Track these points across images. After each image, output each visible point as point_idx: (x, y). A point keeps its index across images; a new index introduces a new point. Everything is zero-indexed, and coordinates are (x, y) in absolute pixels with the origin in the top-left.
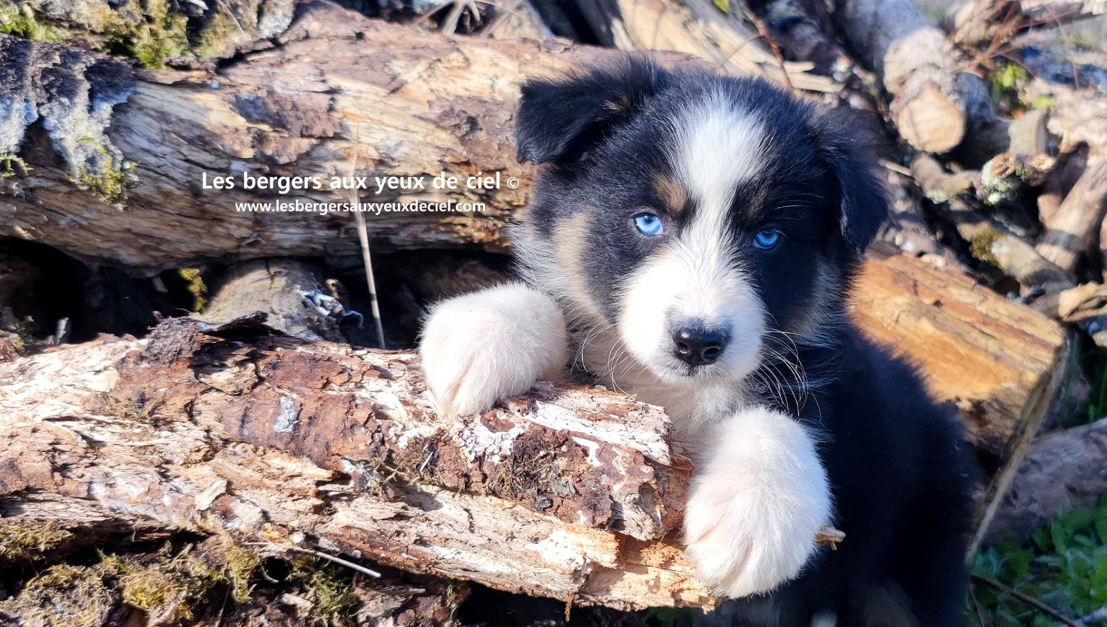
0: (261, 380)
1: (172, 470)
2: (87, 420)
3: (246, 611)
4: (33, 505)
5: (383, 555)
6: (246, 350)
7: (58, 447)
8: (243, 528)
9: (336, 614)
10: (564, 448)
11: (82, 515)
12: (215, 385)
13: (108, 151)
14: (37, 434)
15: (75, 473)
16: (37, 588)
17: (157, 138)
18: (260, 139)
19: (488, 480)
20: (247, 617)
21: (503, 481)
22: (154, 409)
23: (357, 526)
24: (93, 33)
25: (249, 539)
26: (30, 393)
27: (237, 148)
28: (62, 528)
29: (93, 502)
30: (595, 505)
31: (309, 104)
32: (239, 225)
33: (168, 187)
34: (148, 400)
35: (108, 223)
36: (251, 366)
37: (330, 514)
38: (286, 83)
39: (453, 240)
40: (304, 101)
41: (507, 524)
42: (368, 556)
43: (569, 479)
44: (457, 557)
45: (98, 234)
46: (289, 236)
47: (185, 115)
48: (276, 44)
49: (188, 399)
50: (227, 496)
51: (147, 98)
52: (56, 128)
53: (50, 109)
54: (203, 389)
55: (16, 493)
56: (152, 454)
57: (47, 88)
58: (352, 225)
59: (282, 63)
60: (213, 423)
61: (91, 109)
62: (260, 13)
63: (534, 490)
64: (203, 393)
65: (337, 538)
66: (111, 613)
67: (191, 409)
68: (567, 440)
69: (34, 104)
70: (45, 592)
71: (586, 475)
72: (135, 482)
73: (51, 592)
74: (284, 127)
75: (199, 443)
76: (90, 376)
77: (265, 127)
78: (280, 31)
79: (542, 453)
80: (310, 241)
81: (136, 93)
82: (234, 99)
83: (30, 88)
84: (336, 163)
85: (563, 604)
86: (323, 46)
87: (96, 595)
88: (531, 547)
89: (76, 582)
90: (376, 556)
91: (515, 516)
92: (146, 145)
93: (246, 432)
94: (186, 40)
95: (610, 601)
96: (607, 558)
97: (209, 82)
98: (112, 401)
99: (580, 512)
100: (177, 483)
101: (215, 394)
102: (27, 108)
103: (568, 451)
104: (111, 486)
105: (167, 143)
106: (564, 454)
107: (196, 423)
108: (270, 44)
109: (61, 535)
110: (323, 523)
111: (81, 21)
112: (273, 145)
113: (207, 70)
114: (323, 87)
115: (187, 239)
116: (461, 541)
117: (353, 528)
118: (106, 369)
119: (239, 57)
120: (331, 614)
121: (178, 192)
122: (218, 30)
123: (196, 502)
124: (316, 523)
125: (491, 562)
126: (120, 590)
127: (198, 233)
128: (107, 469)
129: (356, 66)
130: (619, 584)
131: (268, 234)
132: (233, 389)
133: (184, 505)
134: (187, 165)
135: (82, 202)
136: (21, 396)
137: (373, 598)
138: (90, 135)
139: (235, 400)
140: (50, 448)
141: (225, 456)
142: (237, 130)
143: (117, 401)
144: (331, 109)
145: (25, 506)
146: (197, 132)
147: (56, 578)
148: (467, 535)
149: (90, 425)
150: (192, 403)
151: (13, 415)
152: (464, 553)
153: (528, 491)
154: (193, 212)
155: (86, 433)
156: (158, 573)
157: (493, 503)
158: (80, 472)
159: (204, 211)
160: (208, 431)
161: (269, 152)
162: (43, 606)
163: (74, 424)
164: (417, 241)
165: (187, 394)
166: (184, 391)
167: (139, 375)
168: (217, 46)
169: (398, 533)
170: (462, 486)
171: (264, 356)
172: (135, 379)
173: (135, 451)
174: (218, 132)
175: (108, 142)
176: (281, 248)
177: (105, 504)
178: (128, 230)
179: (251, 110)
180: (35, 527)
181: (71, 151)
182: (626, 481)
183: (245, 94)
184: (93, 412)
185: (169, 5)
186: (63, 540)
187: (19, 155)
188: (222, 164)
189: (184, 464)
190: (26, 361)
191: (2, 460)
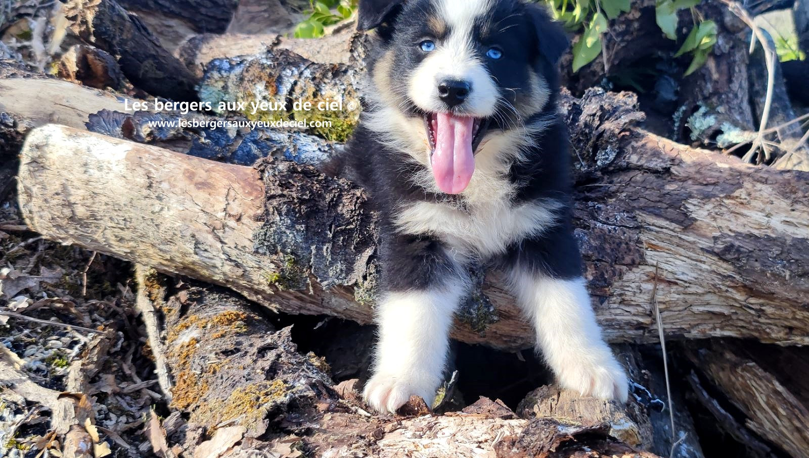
190: (433, 420)
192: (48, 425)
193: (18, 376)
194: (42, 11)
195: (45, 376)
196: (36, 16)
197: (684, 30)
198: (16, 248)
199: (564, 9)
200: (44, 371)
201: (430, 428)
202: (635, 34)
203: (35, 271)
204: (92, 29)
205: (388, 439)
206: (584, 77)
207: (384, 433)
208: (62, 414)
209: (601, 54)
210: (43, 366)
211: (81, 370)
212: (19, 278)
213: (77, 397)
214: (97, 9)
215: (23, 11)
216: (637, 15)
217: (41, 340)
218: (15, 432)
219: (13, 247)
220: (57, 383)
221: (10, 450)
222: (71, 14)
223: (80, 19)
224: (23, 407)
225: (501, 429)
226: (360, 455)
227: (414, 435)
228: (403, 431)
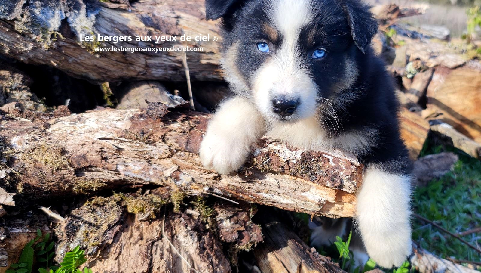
0: (193, 128)
1: (153, 161)
2: (117, 140)
3: (174, 216)
4: (89, 173)
5: (241, 196)
6: (184, 116)
7: (103, 150)
8: (183, 184)
9: (209, 218)
10: (321, 158)
11: (110, 177)
12: (173, 129)
13: (94, 33)
14: (94, 145)
15: (110, 160)
16: (89, 205)
17: (110, 30)
18: (150, 33)
19: (291, 169)
20: (175, 218)
21: (298, 170)
22: (149, 136)
23: (232, 185)
25: (185, 189)
26: (87, 128)
28: (102, 182)
29: (116, 172)
30: (334, 179)
31: (169, 21)
32: (140, 67)
34: (146, 133)
35: (88, 62)
36: (187, 122)
37: (219, 180)
38: (159, 13)
39: (218, 78)
40: (166, 19)
41: (293, 185)
42: (234, 196)
43: (323, 169)
44: (272, 197)
45: (83, 66)
46: (157, 72)
47: (120, 21)
49: (163, 134)
50: (178, 172)
51: (106, 14)
52: (73, 22)
53: (70, 14)
54: (169, 130)
55: (84, 168)
56: (145, 154)
57: (69, 6)
58: (182, 70)
59: (155, 4)
60: (173, 143)
61: (87, 16)
63: (310, 173)
64: (168, 132)
65: (223, 189)
66: (121, 215)
67: (164, 137)
68: (321, 155)
69: (63, 12)
70: (93, 207)
71: (330, 169)
72: (138, 165)
73: (95, 207)
74: (159, 29)
75: (166, 151)
76: (115, 122)
77: (152, 29)
79: (313, 160)
80: (165, 75)
81: (101, 11)
82: (140, 17)
83: (62, 5)
84: (178, 45)
85: (310, 216)
87: (114, 209)
88: (303, 194)
89: (105, 203)
90: (238, 196)
91: (296, 182)
92: (106, 32)
93: (189, 147)
95: (329, 215)
96: (332, 199)
97: (128, 9)
98: (129, 133)
99: (328, 182)
100: (154, 166)
101: (174, 132)
102: (61, 13)
103: (322, 159)
104: (126, 166)
105: (113, 32)
106: (321, 160)
107: (165, 143)
109: (101, 184)
110: (216, 183)
113: (126, 4)
114: (174, 15)
115: (118, 71)
116: (274, 191)
117: (231, 185)
118: (119, 120)
120: (207, 218)
123: (164, 174)
124: (214, 183)
125: (285, 200)
126: (125, 207)
127: (122, 69)
128: (124, 160)
129: (187, 8)
130: (333, 208)
131: (150, 71)
132: (181, 130)
133: (159, 174)
135: (79, 53)
136: (83, 129)
137: (222, 212)
138: (87, 26)
139: (183, 135)
140: (101, 150)
141: (177, 156)
142: (141, 29)
143: (132, 133)
144: (177, 24)
145: (86, 173)
146: (126, 29)
147: (97, 202)
148: (277, 189)
149: (118, 142)
150: (164, 135)
151: (82, 137)
152: (274, 196)
153: (307, 173)
154: (122, 60)
155: (116, 145)
156: (142, 200)
157: (288, 178)
158: (112, 160)
159: (127, 60)
162: (92, 212)
163: (110, 141)
164: (206, 78)
165: (162, 132)
166: (160, 130)
167: (140, 123)
169: (249, 188)
170: (281, 171)
171: (191, 119)
172: (139, 125)
173: (138, 153)
174: (133, 29)
175: (95, 30)
176: (154, 77)
177: (122, 173)
178: (96, 66)
179: (147, 22)
180: (91, 181)
181: (79, 32)
182: (345, 171)
183: (144, 15)
184: (121, 137)
186: (102, 187)
187: (59, 32)
188: (135, 42)
189: (159, 158)
190: (80, 115)
191: (79, 154)
205: (54, 127)
207: (50, 125)
225: (127, 113)
226: (38, 138)
227: (71, 124)
228: (63, 122)
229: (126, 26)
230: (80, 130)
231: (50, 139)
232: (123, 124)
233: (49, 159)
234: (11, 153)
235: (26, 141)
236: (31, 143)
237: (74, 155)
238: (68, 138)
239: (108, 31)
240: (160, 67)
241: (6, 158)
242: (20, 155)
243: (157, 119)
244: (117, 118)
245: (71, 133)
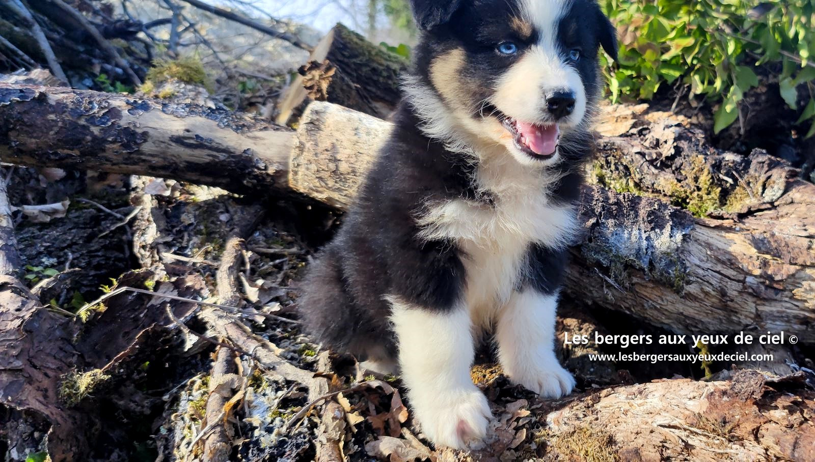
0: (806, 420)
2: (685, 430)
7: (665, 444)
12: (773, 419)
14: (653, 434)
17: (705, 259)
18: (765, 264)
22: (732, 429)
24: (665, 195)
26: (648, 407)
27: (750, 268)
31: (795, 243)
32: (747, 317)
33: (708, 289)
34: (728, 423)
35: (670, 307)
38: (781, 230)
40: (792, 240)
46: (775, 326)
47: (721, 245)
48: (773, 206)
49: (755, 426)
51: (700, 235)
54: (765, 420)
57: (651, 222)
59: (778, 218)
60: (772, 444)
61: (671, 236)
62: (764, 188)
64: (765, 423)
67: (757, 433)
69: (643, 231)
74: (779, 257)
75: (759, 457)
76: (686, 401)
77: (768, 257)
78: (775, 198)
80: (788, 331)
81: (694, 230)
82: (751, 238)
83: (642, 222)
84: (809, 282)
86: (803, 208)
92: (698, 263)
93: (796, 455)
94: (718, 201)
97: (734, 227)
98: (704, 419)
101: (774, 425)
102: (639, 233)
107: (759, 442)
108: (769, 206)
111: (658, 188)
112: (772, 267)
113: (733, 219)
114: (804, 234)
115: (713, 322)
118: (694, 398)
119: (750, 213)
121: (713, 293)
122: (737, 196)
127: (720, 319)
131: (764, 323)
132: (786, 423)
134: (720, 276)
135: (659, 294)
136: (642, 408)
138: (669, 251)
139: (788, 431)
140: (661, 444)
142: (751, 257)
143: (707, 420)
144: (809, 248)
146: (727, 256)
149: (687, 433)
150: (758, 429)
151: (639, 420)
154: (720, 305)
155: (684, 438)
159: (726, 306)
160: (767, 450)
161: (769, 272)
163: (677, 431)
165: (755, 422)
166: (752, 420)
167: (722, 405)
168: (737, 206)
172: (719, 407)
173: (715, 455)
174: (739, 257)
178: (681, 314)
179: (761, 245)
183: (757, 235)
184: (692, 425)
185: (711, 181)
188: (741, 277)
190: (642, 386)
191: (630, 447)
192: (305, 400)
193: (278, 360)
194: (270, 100)
195: (299, 362)
196: (264, 104)
197: (802, 103)
198: (266, 267)
199: (706, 83)
200: (297, 359)
201: (640, 393)
202: (763, 105)
203: (283, 283)
204: (326, 96)
205: (604, 402)
206: (723, 138)
207: (600, 398)
208: (318, 389)
209: (737, 120)
210: (296, 355)
211: (329, 357)
212: (270, 289)
213: (329, 377)
214: (331, 79)
215: (254, 100)
216: (764, 90)
217: (292, 337)
218: (278, 404)
219: (263, 266)
220: (309, 366)
221: (274, 419)
222: (309, 84)
223: (316, 88)
224: (283, 386)
225: (707, 388)
226: (581, 416)
227: (627, 398)
228: (617, 395)
229: (729, 253)
230: (638, 408)
231: (597, 419)
232: (697, 403)
233: (590, 450)
234: (544, 435)
235: (565, 420)
236: (570, 423)
237: (625, 448)
238: (619, 420)
239: (702, 261)
240: (778, 317)
241: (536, 442)
242: (554, 440)
243: (746, 399)
244: (691, 395)
245: (626, 413)
